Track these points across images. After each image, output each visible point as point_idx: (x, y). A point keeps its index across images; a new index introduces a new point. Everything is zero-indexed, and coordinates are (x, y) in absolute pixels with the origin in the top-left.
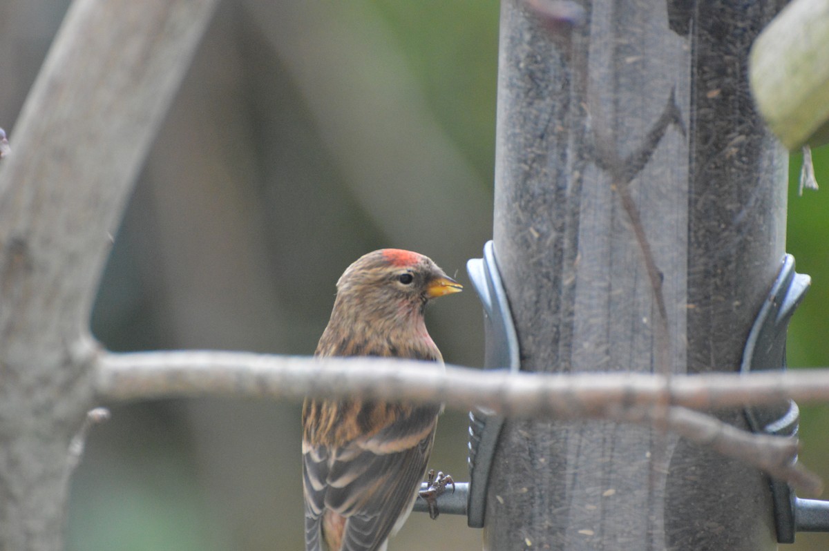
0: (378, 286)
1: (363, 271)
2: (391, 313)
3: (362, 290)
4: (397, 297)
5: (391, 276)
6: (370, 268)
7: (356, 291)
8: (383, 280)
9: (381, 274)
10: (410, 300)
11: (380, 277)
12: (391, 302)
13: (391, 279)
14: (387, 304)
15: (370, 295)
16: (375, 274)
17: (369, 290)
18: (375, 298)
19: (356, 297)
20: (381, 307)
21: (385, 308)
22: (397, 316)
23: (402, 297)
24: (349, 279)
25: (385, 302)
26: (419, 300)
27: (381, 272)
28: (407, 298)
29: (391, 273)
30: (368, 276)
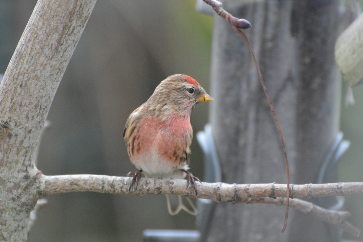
0: (177, 91)
1: (170, 82)
2: (180, 104)
3: (169, 91)
4: (185, 98)
5: (184, 88)
6: (174, 81)
7: (166, 91)
8: (180, 88)
9: (179, 86)
10: (190, 100)
11: (179, 87)
12: (182, 99)
13: (184, 89)
14: (179, 100)
15: (173, 94)
16: (176, 85)
17: (172, 92)
18: (175, 96)
19: (165, 94)
20: (177, 100)
21: (179, 101)
22: (182, 106)
23: (188, 98)
24: (163, 85)
25: (179, 99)
26: (194, 101)
27: (179, 84)
28: (189, 99)
29: (184, 86)
30: (173, 86)
